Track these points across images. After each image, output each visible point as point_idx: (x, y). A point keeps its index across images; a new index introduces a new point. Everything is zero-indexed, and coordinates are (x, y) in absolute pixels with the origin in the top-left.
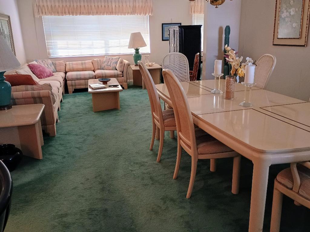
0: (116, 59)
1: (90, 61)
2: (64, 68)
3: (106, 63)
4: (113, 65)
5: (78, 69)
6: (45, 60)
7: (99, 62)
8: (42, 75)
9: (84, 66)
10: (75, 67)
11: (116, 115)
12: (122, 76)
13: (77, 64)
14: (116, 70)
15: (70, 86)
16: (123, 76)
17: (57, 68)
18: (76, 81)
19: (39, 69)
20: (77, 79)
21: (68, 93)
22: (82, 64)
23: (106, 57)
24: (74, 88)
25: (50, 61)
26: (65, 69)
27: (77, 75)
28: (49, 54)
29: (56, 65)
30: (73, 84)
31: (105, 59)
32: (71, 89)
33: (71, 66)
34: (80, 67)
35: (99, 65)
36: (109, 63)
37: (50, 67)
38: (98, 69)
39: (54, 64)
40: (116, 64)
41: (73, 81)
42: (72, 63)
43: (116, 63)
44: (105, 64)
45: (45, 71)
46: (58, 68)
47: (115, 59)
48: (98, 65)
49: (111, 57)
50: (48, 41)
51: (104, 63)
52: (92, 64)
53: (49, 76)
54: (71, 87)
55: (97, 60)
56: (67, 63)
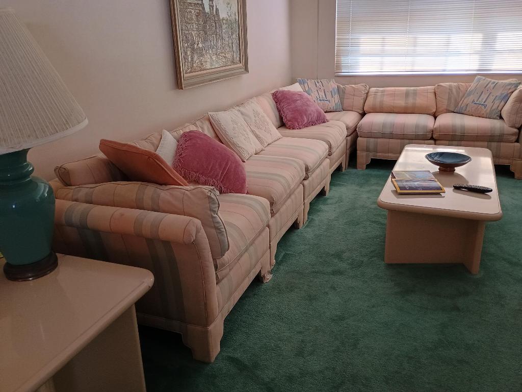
0: (509, 87)
1: (431, 88)
2: (362, 101)
3: (471, 98)
4: (491, 104)
5: (393, 107)
6: (324, 81)
7: (454, 90)
8: (296, 120)
9: (411, 101)
10: (388, 101)
11: (456, 308)
12: (514, 138)
13: (393, 95)
14: (501, 118)
15: (363, 150)
16: (517, 141)
17: (345, 101)
18: (379, 140)
19: (293, 106)
20: (383, 136)
21: (356, 168)
22: (407, 94)
23: (479, 80)
24: (372, 156)
25: (333, 85)
26: (362, 106)
27: (384, 125)
28: (339, 67)
29: (344, 93)
30: (371, 147)
31: (473, 85)
32: (363, 158)
33: (378, 99)
34: (401, 102)
35: (453, 101)
36: (484, 97)
37: (329, 97)
38: (448, 111)
39: (341, 92)
40: (503, 103)
41: (372, 140)
42: (383, 92)
43: (506, 98)
44: (468, 100)
45: (306, 110)
46: (347, 102)
47: (505, 86)
48: (449, 99)
49: (493, 80)
50: (341, 37)
51: (469, 95)
52: (432, 96)
53: (313, 123)
54: (365, 154)
55: (450, 86)
56: (373, 89)
